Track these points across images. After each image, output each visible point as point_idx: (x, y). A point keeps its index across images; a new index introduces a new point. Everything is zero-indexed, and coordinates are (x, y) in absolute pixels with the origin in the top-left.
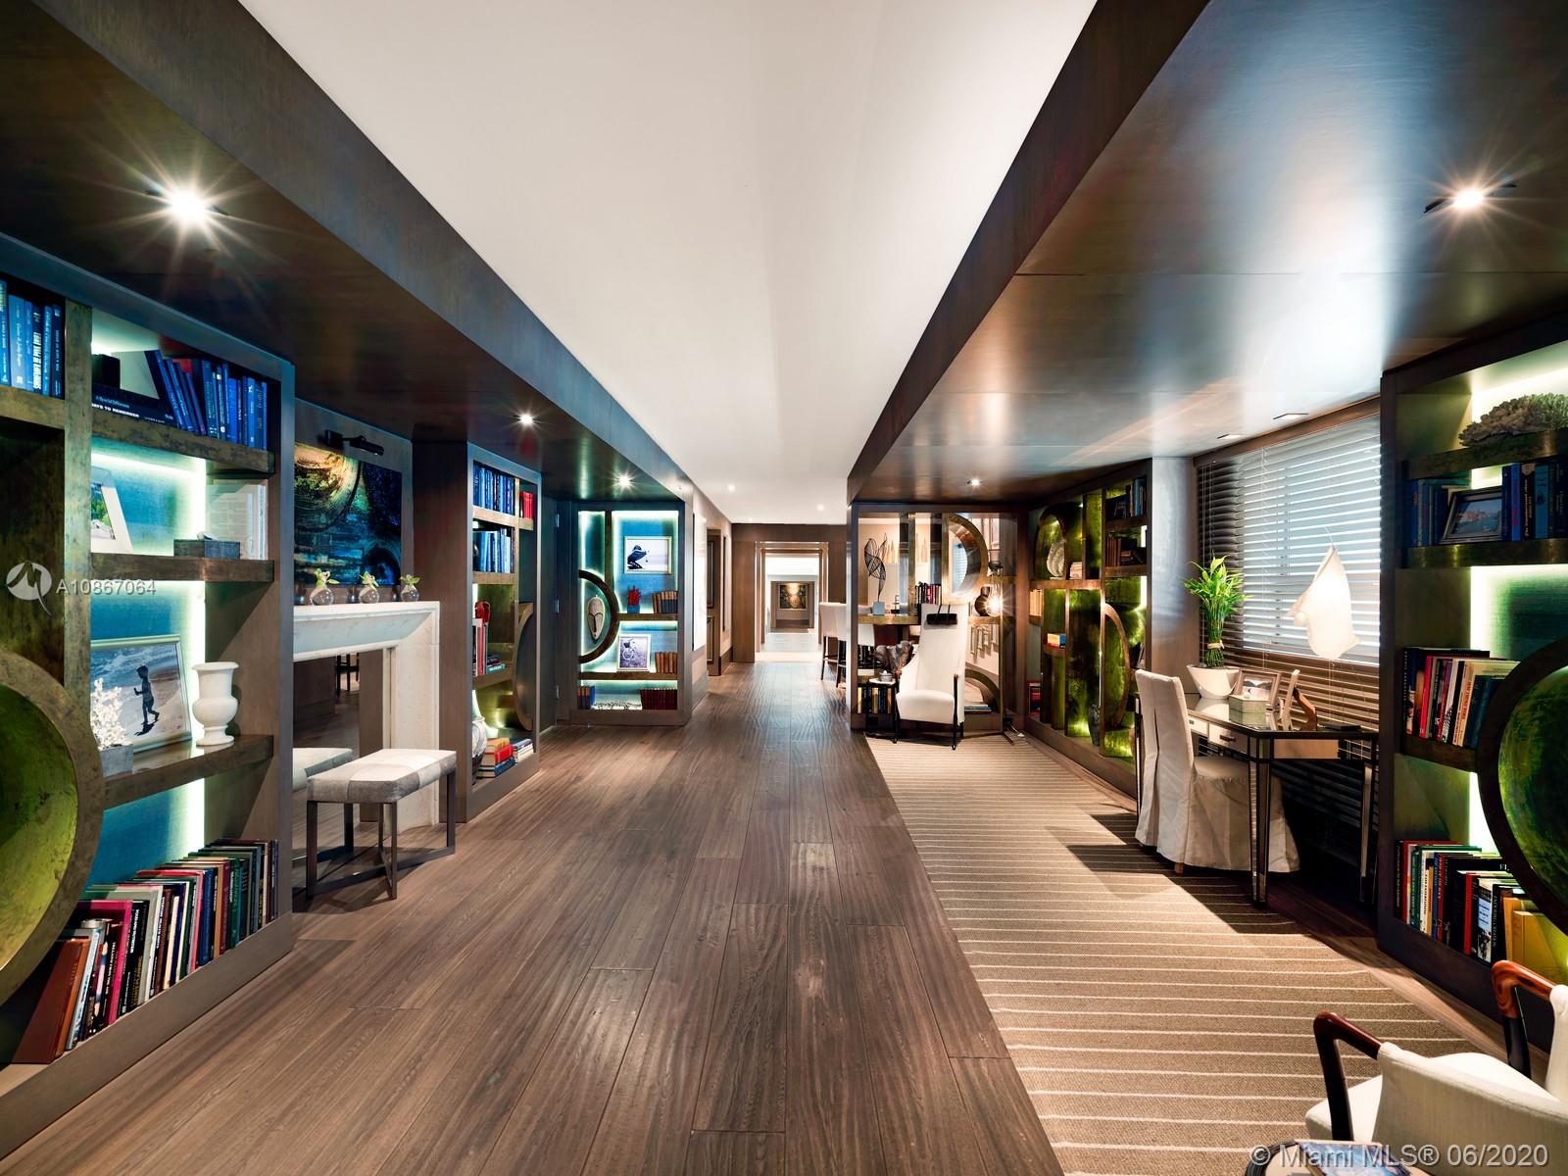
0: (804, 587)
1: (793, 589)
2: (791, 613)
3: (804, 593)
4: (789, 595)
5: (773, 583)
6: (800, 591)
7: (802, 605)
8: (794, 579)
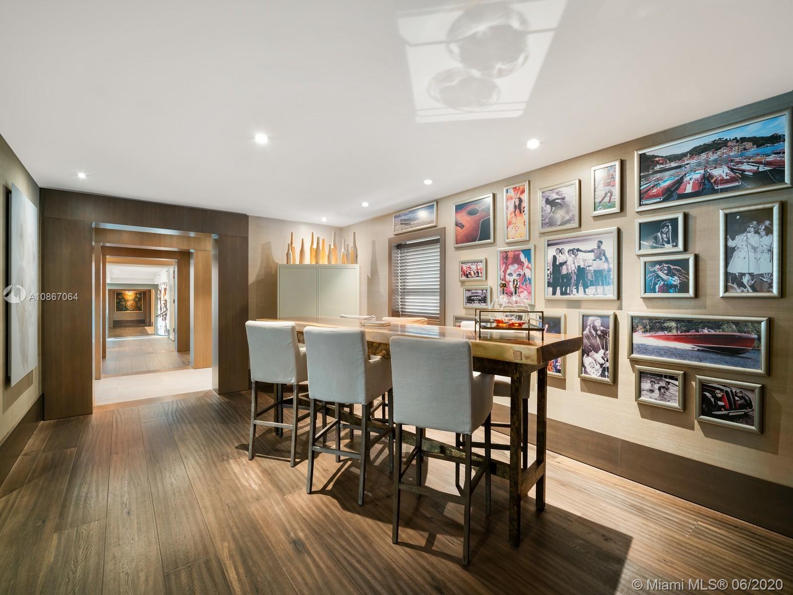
0: (140, 294)
1: (130, 296)
2: (129, 315)
3: (140, 299)
4: (126, 301)
5: (109, 290)
6: (136, 297)
7: (138, 308)
8: (130, 287)
